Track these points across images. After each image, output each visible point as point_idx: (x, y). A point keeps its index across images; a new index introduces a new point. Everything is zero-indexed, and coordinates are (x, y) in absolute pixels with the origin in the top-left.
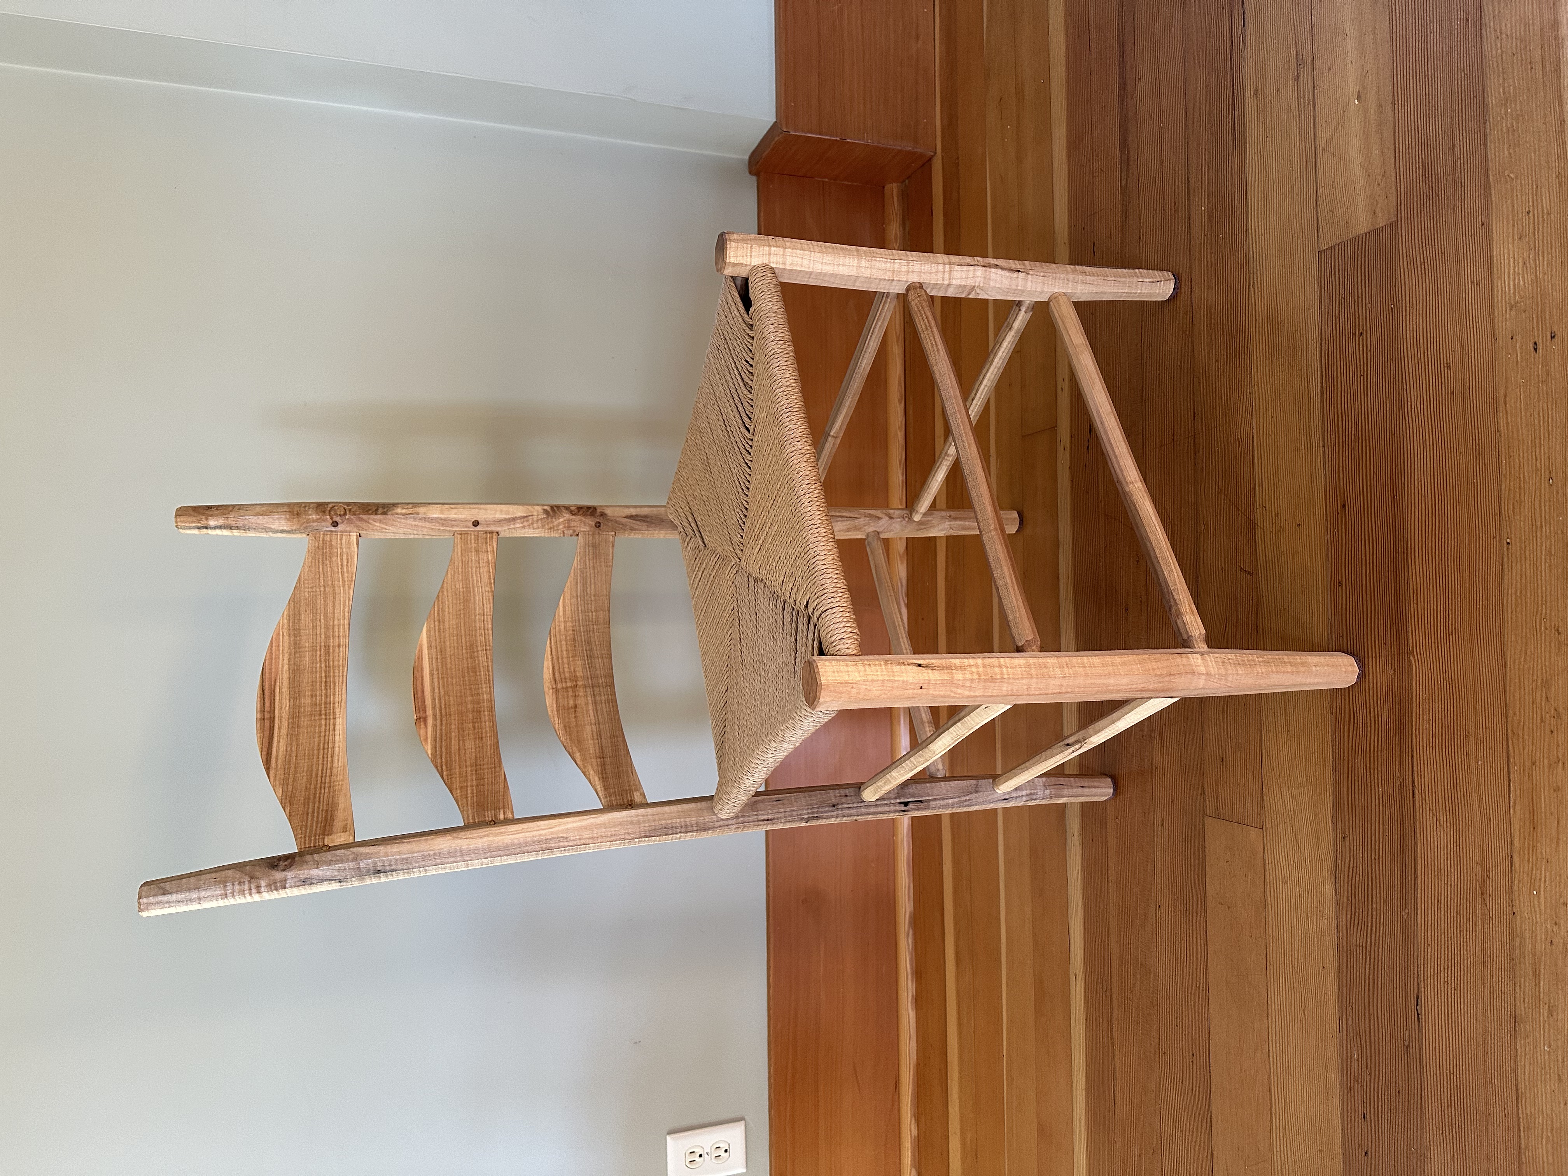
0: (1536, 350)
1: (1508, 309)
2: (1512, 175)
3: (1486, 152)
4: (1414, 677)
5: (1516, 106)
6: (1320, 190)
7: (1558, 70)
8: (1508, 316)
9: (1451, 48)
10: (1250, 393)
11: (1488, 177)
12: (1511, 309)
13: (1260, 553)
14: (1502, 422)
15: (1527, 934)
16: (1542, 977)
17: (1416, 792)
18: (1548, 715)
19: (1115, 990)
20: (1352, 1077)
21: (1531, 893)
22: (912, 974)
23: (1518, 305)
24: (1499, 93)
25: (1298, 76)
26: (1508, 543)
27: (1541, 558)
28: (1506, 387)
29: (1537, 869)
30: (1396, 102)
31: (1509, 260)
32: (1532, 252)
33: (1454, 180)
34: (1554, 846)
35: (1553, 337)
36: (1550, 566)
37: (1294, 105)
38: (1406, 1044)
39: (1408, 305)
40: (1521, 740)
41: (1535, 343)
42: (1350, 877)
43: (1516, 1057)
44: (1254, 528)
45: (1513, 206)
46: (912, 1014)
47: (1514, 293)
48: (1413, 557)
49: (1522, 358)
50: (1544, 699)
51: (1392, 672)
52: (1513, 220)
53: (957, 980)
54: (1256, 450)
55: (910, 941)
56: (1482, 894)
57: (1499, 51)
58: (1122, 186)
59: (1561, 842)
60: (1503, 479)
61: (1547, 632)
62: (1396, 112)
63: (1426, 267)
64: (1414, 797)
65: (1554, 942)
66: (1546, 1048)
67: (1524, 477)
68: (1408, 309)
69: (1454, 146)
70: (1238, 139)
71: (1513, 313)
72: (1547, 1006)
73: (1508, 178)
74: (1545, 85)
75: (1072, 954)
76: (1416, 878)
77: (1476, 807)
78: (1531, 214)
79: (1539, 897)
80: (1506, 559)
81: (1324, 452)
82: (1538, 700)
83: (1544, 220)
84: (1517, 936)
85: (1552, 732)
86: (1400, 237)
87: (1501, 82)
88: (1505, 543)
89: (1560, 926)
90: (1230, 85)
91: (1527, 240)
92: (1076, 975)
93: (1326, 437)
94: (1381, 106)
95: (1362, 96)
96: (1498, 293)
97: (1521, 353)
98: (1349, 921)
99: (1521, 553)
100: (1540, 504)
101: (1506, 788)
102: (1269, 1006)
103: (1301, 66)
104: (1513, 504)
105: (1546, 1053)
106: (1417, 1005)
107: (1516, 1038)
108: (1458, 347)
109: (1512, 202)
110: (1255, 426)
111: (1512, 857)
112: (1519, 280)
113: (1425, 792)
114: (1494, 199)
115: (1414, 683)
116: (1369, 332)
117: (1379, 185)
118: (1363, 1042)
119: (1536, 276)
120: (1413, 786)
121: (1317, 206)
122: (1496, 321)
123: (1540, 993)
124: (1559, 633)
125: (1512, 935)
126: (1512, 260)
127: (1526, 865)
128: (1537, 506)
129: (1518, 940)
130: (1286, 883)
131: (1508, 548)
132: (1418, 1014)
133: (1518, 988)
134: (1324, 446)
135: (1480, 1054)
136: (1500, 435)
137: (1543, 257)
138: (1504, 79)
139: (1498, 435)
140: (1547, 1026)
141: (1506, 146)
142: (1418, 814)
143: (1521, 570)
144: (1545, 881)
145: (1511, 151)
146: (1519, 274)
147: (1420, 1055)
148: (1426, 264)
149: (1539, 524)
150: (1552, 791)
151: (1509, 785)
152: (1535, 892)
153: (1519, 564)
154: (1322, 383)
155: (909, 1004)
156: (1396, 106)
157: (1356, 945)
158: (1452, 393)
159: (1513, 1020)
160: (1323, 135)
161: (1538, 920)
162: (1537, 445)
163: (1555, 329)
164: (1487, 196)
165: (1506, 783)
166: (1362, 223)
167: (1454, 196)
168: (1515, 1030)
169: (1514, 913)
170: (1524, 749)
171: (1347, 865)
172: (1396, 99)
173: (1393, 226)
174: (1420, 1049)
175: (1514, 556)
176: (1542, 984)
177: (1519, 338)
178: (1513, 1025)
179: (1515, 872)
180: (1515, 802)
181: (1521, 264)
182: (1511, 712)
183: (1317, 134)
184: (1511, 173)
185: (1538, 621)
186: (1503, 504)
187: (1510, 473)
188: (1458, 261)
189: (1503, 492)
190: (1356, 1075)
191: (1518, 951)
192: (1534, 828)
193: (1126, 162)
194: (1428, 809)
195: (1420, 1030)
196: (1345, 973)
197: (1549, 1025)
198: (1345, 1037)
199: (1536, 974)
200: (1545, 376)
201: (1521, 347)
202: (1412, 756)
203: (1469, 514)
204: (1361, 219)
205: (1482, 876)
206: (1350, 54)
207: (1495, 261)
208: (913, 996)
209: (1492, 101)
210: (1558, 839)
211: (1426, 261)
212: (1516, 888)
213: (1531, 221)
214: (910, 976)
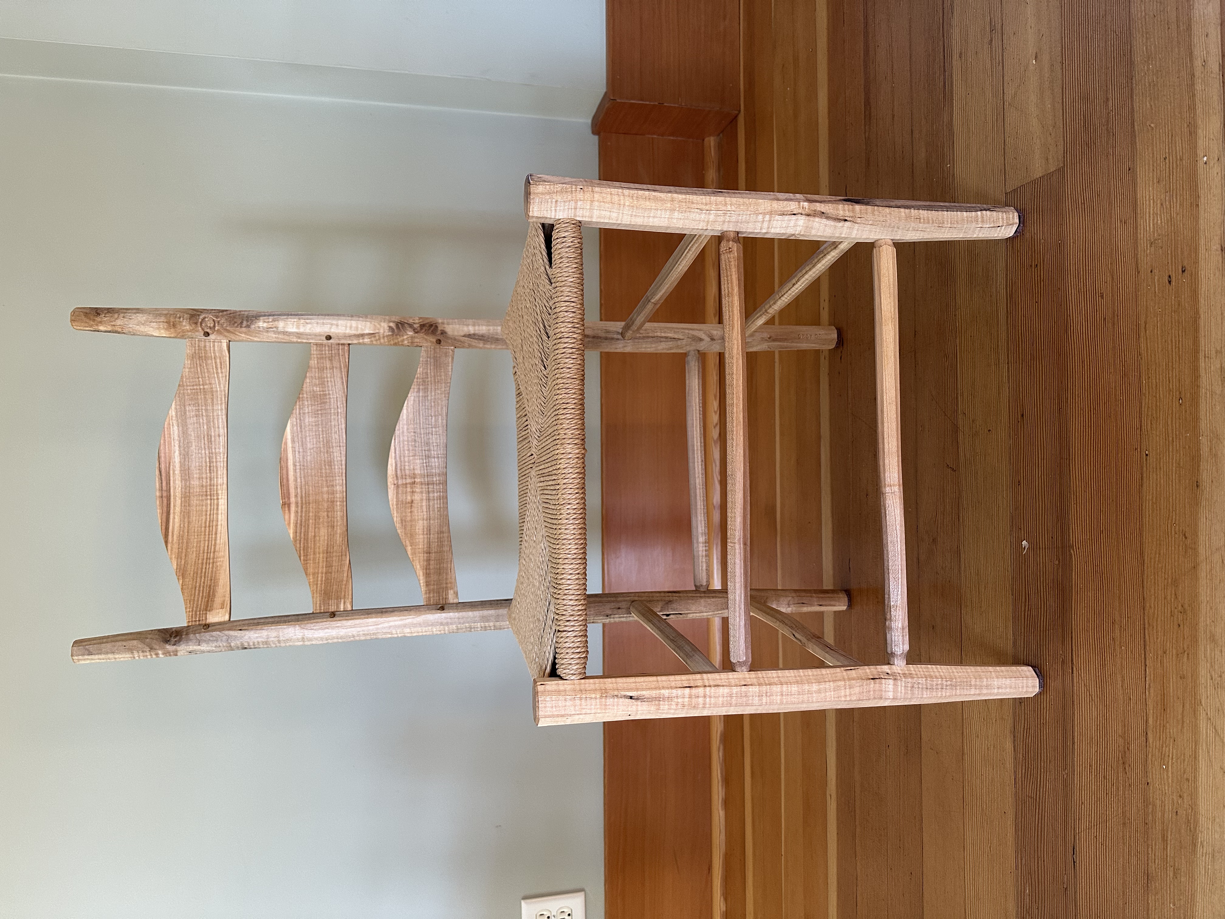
0: (1170, 282)
1: (1149, 245)
2: (1152, 125)
3: (1132, 105)
4: (1074, 568)
5: (1156, 62)
6: (1007, 140)
7: (1189, 28)
8: (1148, 251)
9: (1105, 11)
10: (955, 315)
11: (1134, 127)
12: (1151, 246)
13: (961, 453)
14: (1143, 345)
15: (1158, 803)
16: (1169, 842)
17: (1075, 669)
18: (1176, 610)
19: (858, 811)
20: (1025, 909)
21: (1161, 767)
22: (722, 782)
23: (1156, 242)
24: (1143, 52)
25: (991, 40)
26: (1147, 455)
27: (1172, 469)
28: (1147, 316)
29: (1166, 747)
30: (1064, 62)
31: (1150, 201)
32: (1168, 194)
33: (1107, 130)
34: (1180, 727)
35: (1183, 271)
36: (1180, 477)
37: (988, 66)
38: (1065, 887)
39: (1072, 241)
40: (1155, 631)
41: (1170, 277)
42: (1025, 737)
43: (1148, 910)
44: (957, 431)
45: (1153, 153)
46: (722, 813)
47: (1154, 232)
48: (1074, 463)
49: (1159, 289)
50: (1173, 596)
51: (1057, 562)
52: (1153, 166)
53: (752, 789)
54: (958, 365)
55: (721, 754)
56: (1124, 763)
57: (1143, 14)
58: (865, 138)
59: (1185, 725)
60: (1144, 397)
61: (1176, 536)
62: (1064, 70)
63: (1086, 207)
64: (1072, 673)
65: (1178, 813)
66: (1171, 906)
67: (1159, 396)
68: (1072, 244)
69: (1107, 99)
70: (947, 96)
71: (1153, 249)
72: (1172, 869)
73: (1149, 128)
74: (1179, 43)
75: (829, 778)
76: (1073, 743)
77: (1119, 686)
78: (1167, 161)
79: (1167, 771)
80: (1145, 469)
81: (1008, 368)
82: (1169, 598)
83: (1177, 165)
84: (1150, 804)
85: (1179, 625)
86: (1066, 181)
87: (1144, 41)
88: (1145, 455)
89: (1183, 799)
90: (942, 50)
91: (1164, 183)
92: (831, 796)
93: (1010, 356)
94: (1052, 65)
95: (1039, 57)
96: (1141, 231)
97: (1159, 285)
98: (1023, 775)
99: (1156, 464)
100: (1172, 421)
101: (1143, 672)
102: (965, 840)
103: (994, 31)
104: (1151, 421)
105: (1172, 910)
106: (1074, 854)
107: (1148, 894)
108: (1109, 279)
109: (1153, 149)
110: (958, 343)
111: (1147, 734)
112: (1158, 220)
113: (1081, 670)
114: (1138, 147)
115: (1074, 573)
116: (1042, 264)
117: (1050, 135)
118: (1033, 880)
119: (1171, 216)
120: (1072, 663)
121: (1004, 154)
122: (1139, 256)
123: (1167, 856)
124: (1186, 538)
125: (1146, 802)
126: (1152, 201)
127: (1158, 742)
128: (1170, 423)
129: (1151, 806)
130: (978, 737)
131: (1146, 460)
132: (1074, 862)
133: (1150, 849)
134: (1008, 363)
135: (1121, 903)
136: (1141, 358)
137: (1177, 199)
138: (1147, 39)
139: (1139, 358)
140: (1172, 886)
141: (1148, 99)
142: (1075, 688)
143: (1157, 479)
144: (1172, 759)
145: (1152, 104)
146: (1157, 214)
147: (1075, 898)
148: (1086, 205)
149: (1171, 439)
150: (1179, 679)
151: (1146, 669)
152: (1164, 767)
153: (1154, 475)
154: (1007, 308)
155: (720, 805)
156: (1064, 65)
157: (1029, 797)
158: (1105, 319)
159: (1146, 878)
160: (1010, 91)
161: (1167, 791)
162: (1170, 368)
163: (1185, 264)
164: (1133, 143)
165: (1143, 668)
166: (1038, 170)
167: (1108, 144)
168: (1148, 887)
169: (1148, 784)
170: (1157, 638)
171: (1023, 726)
172: (1064, 59)
173: (1061, 171)
174: (1076, 892)
175: (1151, 466)
176: (1169, 848)
177: (1156, 271)
178: (1146, 881)
179: (1149, 747)
180: (1149, 685)
181: (1159, 205)
182: (1148, 605)
183: (1005, 91)
184: (1152, 123)
185: (1169, 526)
186: (1143, 421)
187: (1149, 393)
188: (1110, 203)
189: (1143, 409)
190: (1028, 908)
191: (1150, 817)
192: (1164, 710)
193: (868, 117)
194: (1083, 685)
195: (1075, 877)
196: (1020, 820)
197: (1174, 885)
198: (1020, 874)
199: (1164, 839)
200: (1176, 307)
201: (1158, 280)
202: (1072, 638)
203: (1116, 426)
204: (1037, 165)
205: (1124, 747)
206: (1029, 19)
207: (1139, 203)
208: (722, 799)
209: (1137, 59)
210: (1183, 722)
211: (1085, 202)
212: (1149, 761)
213: (1167, 166)
214: (720, 784)
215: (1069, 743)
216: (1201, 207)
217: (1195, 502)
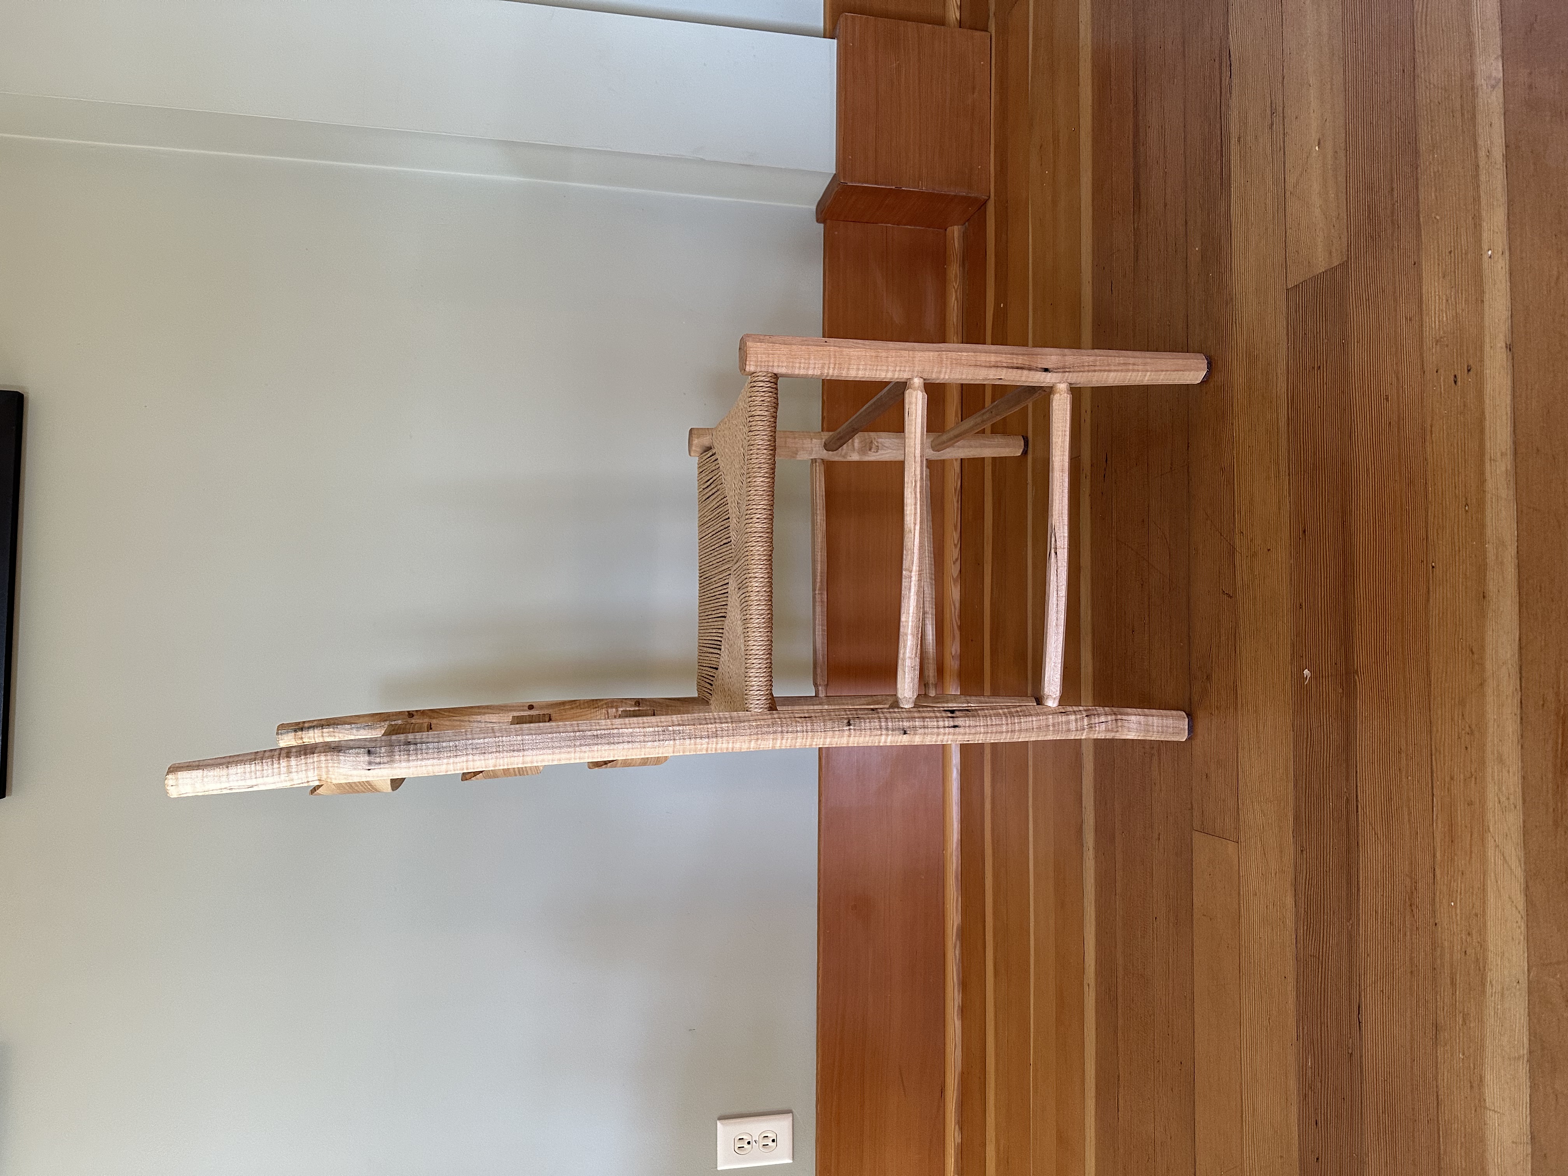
0: (1455, 382)
1: (1434, 344)
2: (1438, 217)
3: (1418, 196)
4: (1359, 696)
5: (1441, 151)
6: (1289, 231)
7: (1473, 117)
8: (1434, 350)
9: (1391, 96)
10: (1232, 424)
11: (1419, 219)
12: (1436, 345)
13: (1238, 578)
14: (1429, 450)
15: (1446, 944)
16: (1458, 986)
17: (1359, 806)
18: (1463, 732)
19: (1120, 1000)
20: (1307, 1085)
21: (1449, 905)
22: (959, 985)
23: (1442, 340)
24: (1428, 139)
25: (1272, 124)
26: (1433, 567)
27: (1459, 581)
28: (1433, 418)
29: (1454, 881)
30: (1348, 149)
31: (1435, 297)
32: (1453, 290)
33: (1392, 222)
34: (1467, 858)
35: (1469, 371)
36: (1466, 588)
37: (1269, 151)
38: (1350, 1052)
39: (1356, 340)
40: (1442, 756)
41: (1455, 376)
42: (1307, 889)
43: (1437, 1063)
44: (1234, 553)
45: (1439, 247)
46: (958, 1023)
47: (1439, 329)
48: (1358, 580)
49: (1444, 390)
50: (1460, 717)
51: (1341, 691)
52: (1438, 260)
53: (995, 991)
54: (1236, 480)
55: (957, 952)
56: (1411, 905)
57: (1428, 101)
58: (1134, 228)
59: (1473, 855)
60: (1430, 506)
61: (1464, 651)
62: (1348, 158)
63: (1370, 304)
64: (1357, 812)
65: (1467, 952)
66: (1461, 1056)
67: (1446, 504)
68: (1356, 344)
69: (1392, 190)
70: (1225, 183)
71: (1438, 346)
72: (1461, 1015)
73: (1435, 221)
74: (1463, 132)
75: (1087, 966)
76: (1358, 890)
77: (1406, 820)
78: (1452, 254)
79: (1456, 908)
80: (1431, 581)
81: (1289, 480)
82: (1456, 719)
83: (1462, 260)
84: (1438, 947)
85: (1466, 748)
86: (1350, 276)
87: (1429, 129)
88: (1431, 567)
89: (1472, 937)
90: (1219, 132)
91: (1449, 278)
92: (1089, 986)
93: (1291, 466)
94: (1336, 152)
95: (1322, 142)
96: (1426, 329)
97: (1444, 386)
98: (1305, 932)
99: (1443, 576)
100: (1458, 528)
101: (1430, 803)
102: (1242, 1016)
103: (1275, 115)
104: (1437, 530)
105: (1461, 1060)
106: (1359, 1013)
107: (1437, 1046)
108: (1394, 380)
109: (1438, 242)
110: (1235, 455)
111: (1434, 870)
112: (1443, 317)
113: (1366, 807)
114: (1423, 240)
115: (1358, 702)
116: (1325, 365)
117: (1334, 226)
118: (1316, 1049)
119: (1456, 312)
120: (1357, 801)
121: (1285, 246)
122: (1425, 355)
123: (1456, 1002)
124: (1473, 653)
125: (1434, 946)
126: (1437, 297)
127: (1446, 878)
128: (1456, 531)
129: (1439, 950)
130: (1256, 895)
131: (1433, 572)
132: (1359, 1023)
133: (1438, 997)
134: (1289, 475)
135: (1409, 1060)
136: (1427, 463)
137: (1462, 294)
138: (1432, 127)
139: (1425, 462)
140: (1461, 1034)
141: (1433, 189)
142: (1360, 828)
143: (1443, 592)
144: (1461, 893)
145: (1438, 194)
146: (1442, 310)
147: (1361, 1062)
148: (1370, 301)
149: (1457, 548)
150: (1466, 805)
151: (1433, 800)
152: (1453, 904)
153: (1441, 586)
154: (1288, 414)
155: (956, 1014)
156: (1348, 152)
157: (1311, 956)
158: (1390, 423)
159: (1434, 1028)
160: (1291, 180)
161: (1455, 930)
162: (1457, 473)
163: (1471, 363)
164: (1419, 236)
165: (1430, 798)
166: (1321, 263)
167: (1392, 235)
168: (1436, 1037)
169: (1436, 924)
170: (1444, 764)
171: (1304, 877)
172: (1348, 145)
173: (1344, 265)
174: (1361, 1057)
175: (1438, 579)
176: (1457, 993)
177: (1441, 371)
178: (1434, 1032)
179: (1437, 883)
180: (1437, 816)
181: (1444, 301)
182: (1435, 729)
183: (1286, 179)
184: (1437, 214)
185: (1456, 641)
186: (1429, 530)
187: (1435, 499)
188: (1395, 300)
189: (1429, 518)
190: (1310, 1082)
191: (1439, 961)
192: (1452, 842)
193: (1137, 205)
194: (1368, 823)
195: (1361, 1039)
196: (1302, 983)
197: (1463, 1033)
198: (1301, 1046)
199: (1453, 983)
200: (1462, 408)
201: (1444, 381)
202: (1356, 772)
203: (1402, 539)
204: (1320, 259)
205: (1411, 887)
206: (1312, 103)
207: (1424, 299)
208: (959, 1006)
209: (1423, 148)
210: (1471, 852)
211: (1370, 298)
212: (1437, 899)
213: (1453, 261)
214: (956, 987)
215: (1354, 890)
216: (1486, 304)
217: (1482, 614)
